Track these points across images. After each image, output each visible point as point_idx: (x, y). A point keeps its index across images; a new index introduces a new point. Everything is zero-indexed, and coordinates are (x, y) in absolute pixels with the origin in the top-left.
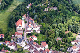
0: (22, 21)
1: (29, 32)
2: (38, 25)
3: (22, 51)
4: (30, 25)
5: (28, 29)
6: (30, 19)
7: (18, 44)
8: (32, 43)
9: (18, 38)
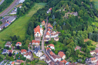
0: (40, 28)
1: (47, 40)
2: (57, 32)
3: (38, 61)
5: (46, 37)
7: (34, 53)
8: (49, 53)
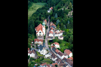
0: (43, 26)
1: (51, 38)
2: (61, 31)
3: (43, 59)
4: (52, 30)
5: (49, 35)
6: (52, 24)
8: (55, 51)
9: (39, 45)
